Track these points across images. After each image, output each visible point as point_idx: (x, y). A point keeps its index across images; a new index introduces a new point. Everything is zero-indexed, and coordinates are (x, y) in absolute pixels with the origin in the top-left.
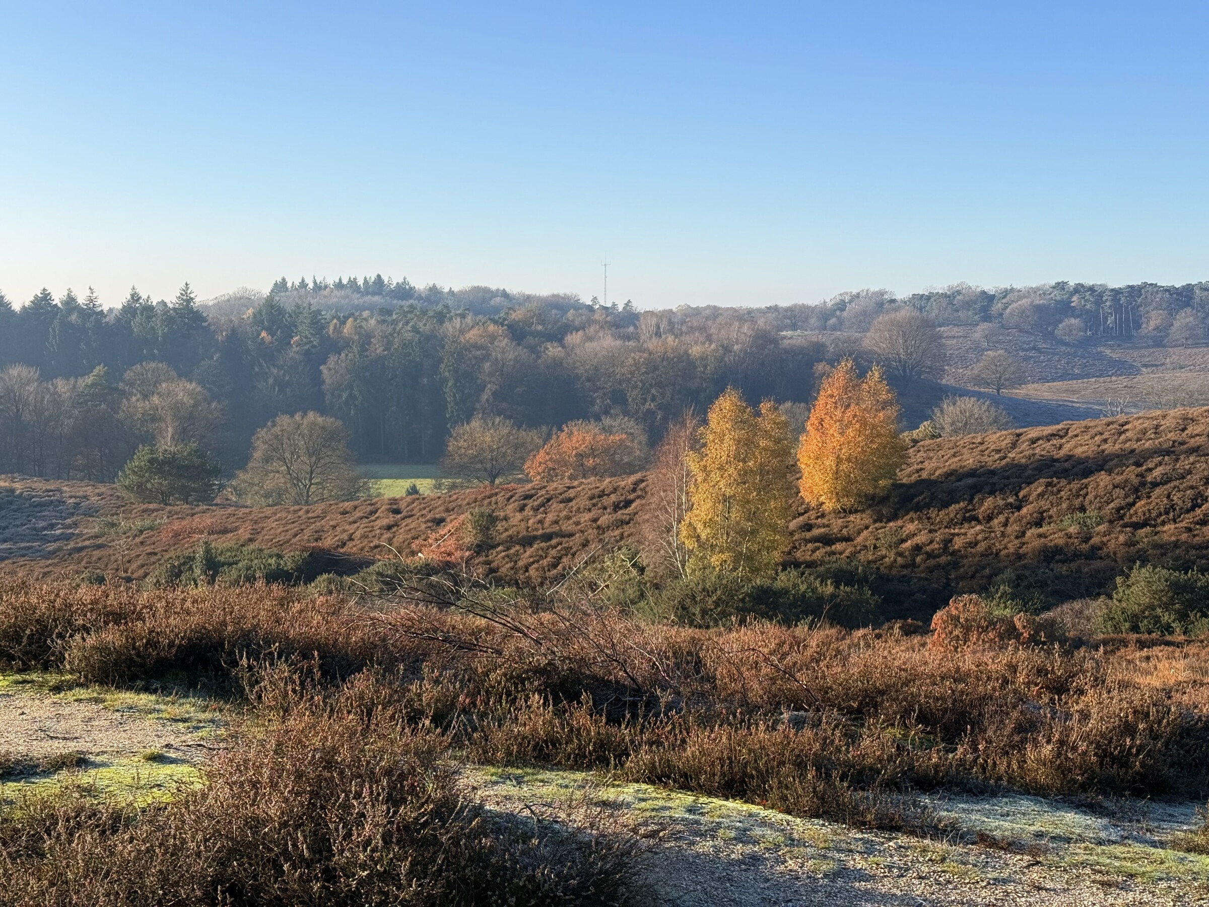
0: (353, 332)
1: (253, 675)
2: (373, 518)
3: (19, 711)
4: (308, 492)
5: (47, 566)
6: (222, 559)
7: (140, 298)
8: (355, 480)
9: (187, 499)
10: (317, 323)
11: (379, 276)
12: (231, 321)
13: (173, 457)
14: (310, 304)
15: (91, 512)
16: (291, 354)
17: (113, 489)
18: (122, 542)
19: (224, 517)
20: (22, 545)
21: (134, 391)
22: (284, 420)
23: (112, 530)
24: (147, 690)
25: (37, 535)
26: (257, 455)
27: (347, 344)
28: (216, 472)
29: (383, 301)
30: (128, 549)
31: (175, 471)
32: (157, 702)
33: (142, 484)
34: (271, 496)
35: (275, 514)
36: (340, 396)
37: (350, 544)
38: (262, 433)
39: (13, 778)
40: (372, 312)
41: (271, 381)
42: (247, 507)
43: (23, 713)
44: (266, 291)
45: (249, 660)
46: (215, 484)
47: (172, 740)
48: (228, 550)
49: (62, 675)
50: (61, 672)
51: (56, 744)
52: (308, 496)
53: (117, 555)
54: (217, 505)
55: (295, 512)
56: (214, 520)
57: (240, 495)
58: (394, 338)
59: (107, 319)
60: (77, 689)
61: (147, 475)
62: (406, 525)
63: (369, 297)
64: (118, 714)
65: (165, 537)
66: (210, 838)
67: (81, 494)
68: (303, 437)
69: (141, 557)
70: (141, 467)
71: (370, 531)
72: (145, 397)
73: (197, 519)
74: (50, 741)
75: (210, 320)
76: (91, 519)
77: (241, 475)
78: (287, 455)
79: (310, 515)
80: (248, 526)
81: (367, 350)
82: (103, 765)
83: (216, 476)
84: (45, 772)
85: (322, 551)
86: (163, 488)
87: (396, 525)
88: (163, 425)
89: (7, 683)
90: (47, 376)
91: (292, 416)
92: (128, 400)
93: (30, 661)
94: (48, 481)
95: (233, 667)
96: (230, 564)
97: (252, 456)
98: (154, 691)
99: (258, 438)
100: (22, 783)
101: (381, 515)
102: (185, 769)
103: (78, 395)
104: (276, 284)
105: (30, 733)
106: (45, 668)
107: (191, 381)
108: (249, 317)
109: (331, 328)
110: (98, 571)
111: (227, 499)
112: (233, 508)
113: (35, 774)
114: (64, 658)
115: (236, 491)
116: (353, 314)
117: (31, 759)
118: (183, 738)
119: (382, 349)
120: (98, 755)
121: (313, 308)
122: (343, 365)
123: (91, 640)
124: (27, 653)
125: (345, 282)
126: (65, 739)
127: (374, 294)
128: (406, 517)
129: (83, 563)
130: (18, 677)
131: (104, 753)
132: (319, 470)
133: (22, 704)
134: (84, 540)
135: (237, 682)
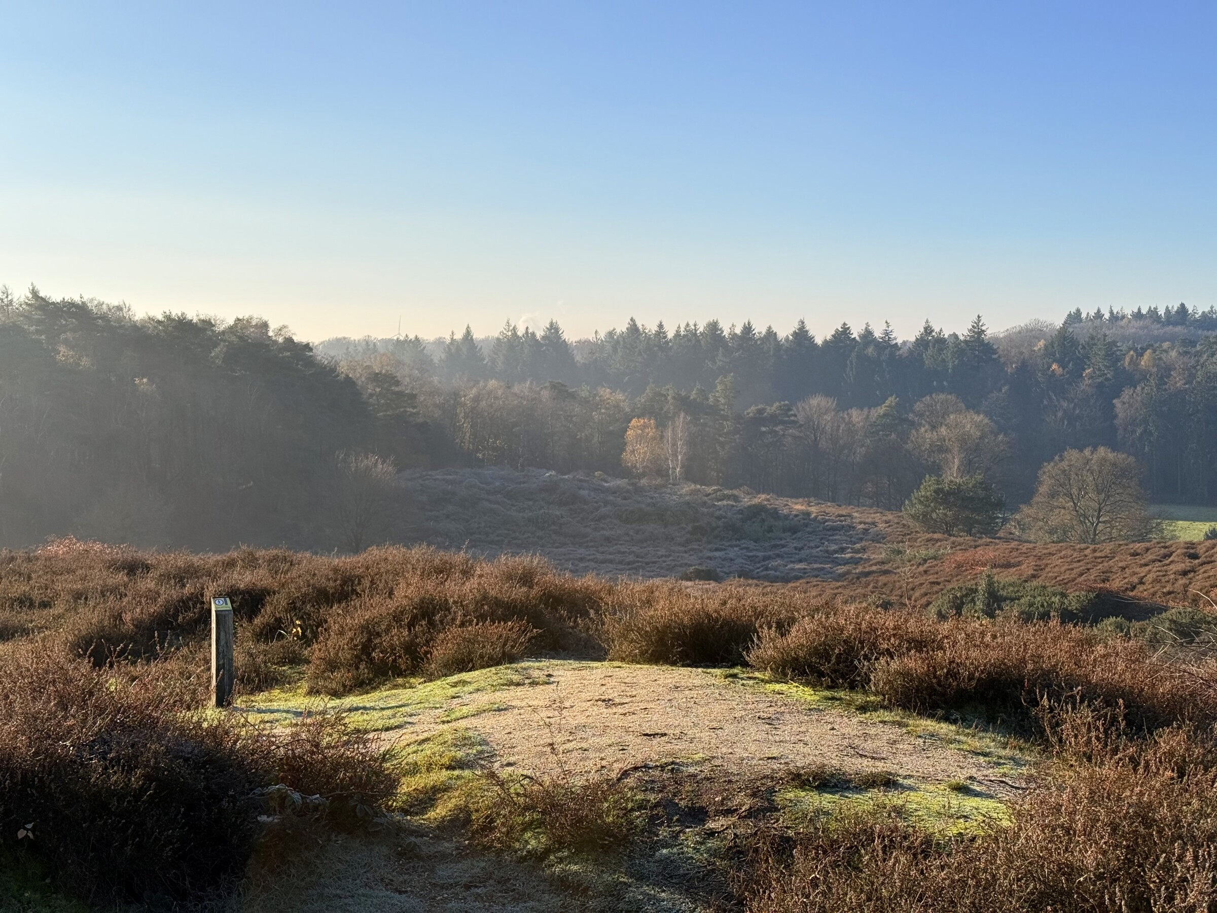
0: (1151, 364)
1: (1053, 717)
2: (1167, 562)
3: (830, 726)
4: (1095, 530)
5: (837, 588)
6: (1004, 593)
7: (933, 331)
8: (1148, 520)
9: (971, 530)
10: (1112, 354)
11: (1183, 305)
12: (1022, 353)
13: (958, 488)
14: (1105, 336)
15: (879, 538)
16: (1083, 387)
17: (899, 517)
18: (907, 569)
19: (1007, 551)
20: (816, 566)
21: (924, 422)
22: (1073, 455)
23: (898, 558)
24: (946, 719)
25: (829, 557)
26: (1043, 489)
27: (1144, 376)
28: (1000, 505)
29: (1186, 331)
30: (912, 577)
31: (959, 502)
32: (958, 733)
33: (927, 513)
34: (1056, 532)
35: (1060, 551)
36: (1134, 432)
37: (1141, 588)
38: (1048, 467)
39: (828, 789)
40: (1173, 343)
41: (1060, 414)
42: (1030, 542)
43: (833, 729)
44: (1059, 322)
45: (1050, 701)
46: (999, 518)
47: (973, 772)
48: (1010, 585)
49: (868, 696)
50: (865, 693)
51: (865, 762)
52: (1095, 535)
53: (902, 582)
54: (1000, 538)
55: (1081, 550)
56: (997, 553)
57: (1023, 530)
58: (1197, 371)
59: (901, 352)
60: (882, 711)
61: (932, 505)
62: (1204, 572)
63: (1171, 327)
64: (921, 740)
65: (948, 567)
66: (1022, 878)
67: (870, 520)
68: (1092, 473)
69: (924, 586)
70: (927, 497)
71: (1164, 576)
72: (934, 428)
73: (980, 551)
74: (860, 759)
75: (1000, 352)
76: (878, 545)
77: (1025, 509)
78: (1075, 491)
79: (1098, 554)
80: (1032, 562)
81: (1166, 383)
82: (911, 788)
83: (1000, 510)
84: (857, 788)
85: (1110, 592)
86: (948, 519)
87: (1193, 570)
88: (949, 456)
89: (818, 698)
90: (843, 406)
91: (1081, 451)
92: (917, 431)
93: (838, 679)
94: (840, 506)
95: (1034, 706)
96: (1012, 600)
97: (1037, 490)
98: (954, 722)
99: (1044, 473)
100: (837, 796)
101: (1176, 559)
102: (989, 804)
103: (871, 425)
104: (1070, 315)
105: (841, 748)
106: (852, 687)
107: (978, 413)
108: (1040, 349)
109: (1127, 360)
110: (884, 596)
111: (1011, 533)
112: (1016, 543)
113: (848, 789)
114: (870, 680)
115: (1019, 525)
116: (1152, 345)
117: (844, 774)
118: (985, 773)
119: (1183, 382)
120: (905, 777)
121: (1108, 340)
122: (1139, 399)
123: (895, 665)
124: (835, 671)
125: (1144, 311)
126: (873, 758)
127: (1175, 324)
128: (1204, 563)
129: (870, 587)
130: (828, 693)
131: (910, 776)
132: (1108, 508)
133: (831, 720)
134: (871, 565)
135: (1037, 722)
